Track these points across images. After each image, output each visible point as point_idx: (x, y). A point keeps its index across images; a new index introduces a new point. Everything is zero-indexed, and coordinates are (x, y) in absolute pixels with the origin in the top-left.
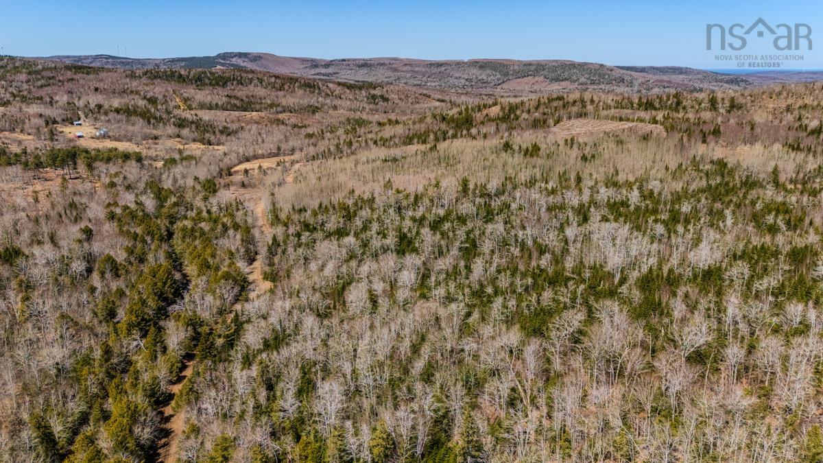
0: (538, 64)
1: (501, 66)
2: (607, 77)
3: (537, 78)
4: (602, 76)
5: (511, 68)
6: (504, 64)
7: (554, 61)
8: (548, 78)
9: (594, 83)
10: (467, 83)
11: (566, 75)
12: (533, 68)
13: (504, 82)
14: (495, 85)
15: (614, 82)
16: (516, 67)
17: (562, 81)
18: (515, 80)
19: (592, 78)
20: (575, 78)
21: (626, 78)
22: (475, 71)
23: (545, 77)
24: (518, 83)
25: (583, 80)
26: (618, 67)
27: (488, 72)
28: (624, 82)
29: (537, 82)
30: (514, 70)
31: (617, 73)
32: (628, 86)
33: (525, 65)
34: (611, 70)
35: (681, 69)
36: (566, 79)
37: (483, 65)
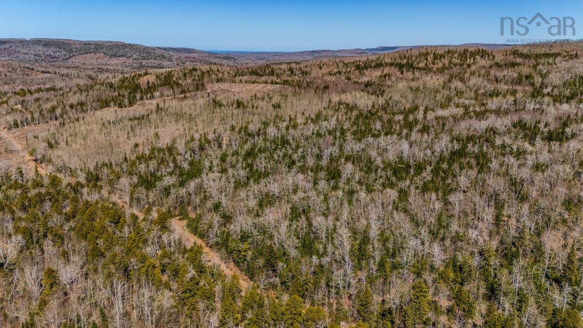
0: (96, 44)
1: (63, 45)
2: (152, 54)
3: (98, 55)
4: (149, 53)
5: (74, 46)
6: (66, 44)
7: (108, 42)
8: (108, 55)
9: (144, 59)
10: (37, 58)
11: (121, 52)
12: (93, 47)
13: (70, 57)
14: (64, 59)
15: (158, 58)
16: (77, 46)
17: (120, 56)
18: (80, 56)
19: (142, 55)
20: (128, 54)
21: (166, 55)
22: (40, 49)
23: (105, 54)
24: (83, 58)
25: (135, 56)
26: (158, 48)
27: (53, 49)
28: (165, 58)
29: (99, 57)
30: (77, 48)
31: (159, 52)
32: (169, 61)
33: (85, 44)
34: (154, 50)
35: (189, 49)
36: (122, 56)
37: (47, 43)
